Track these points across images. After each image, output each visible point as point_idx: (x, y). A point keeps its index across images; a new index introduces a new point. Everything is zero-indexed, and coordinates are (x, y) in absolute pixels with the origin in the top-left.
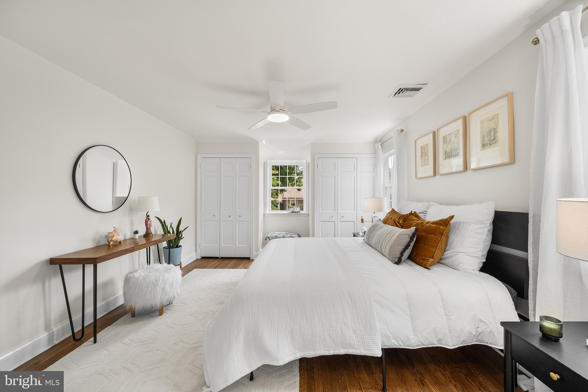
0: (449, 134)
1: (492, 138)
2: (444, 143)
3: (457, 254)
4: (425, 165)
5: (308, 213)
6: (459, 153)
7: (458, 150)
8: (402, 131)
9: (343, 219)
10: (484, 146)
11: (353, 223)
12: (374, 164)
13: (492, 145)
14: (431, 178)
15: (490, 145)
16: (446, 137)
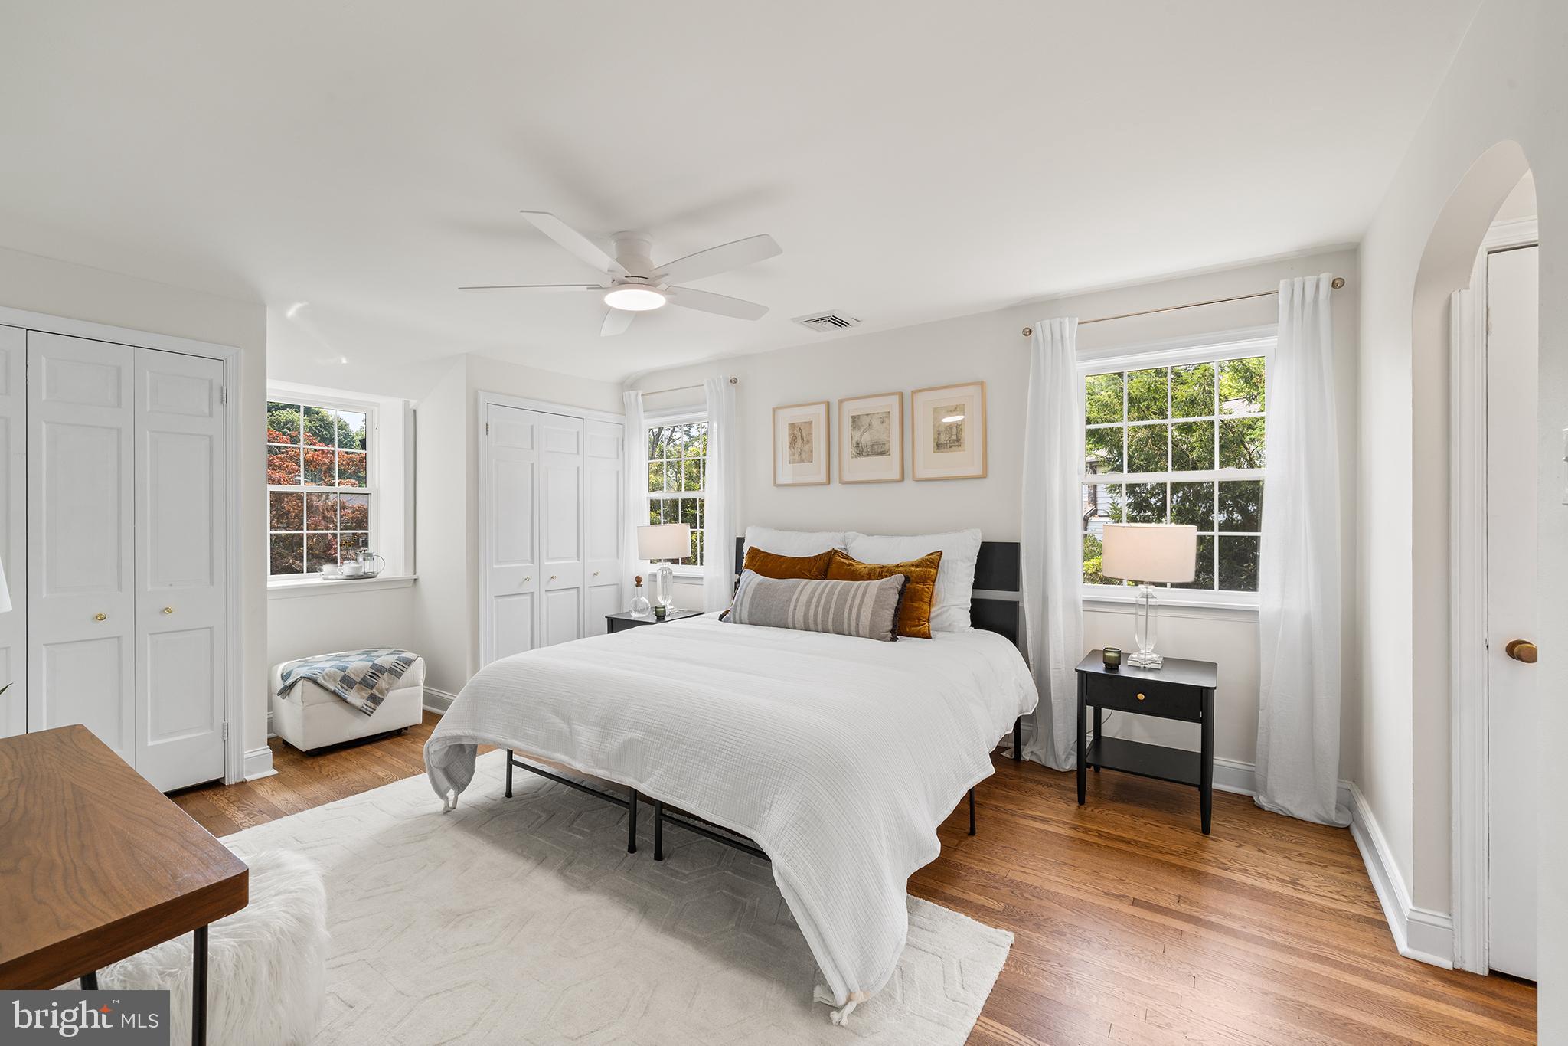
0: (867, 415)
1: (954, 437)
2: (854, 428)
3: (948, 610)
4: (802, 461)
5: (411, 576)
6: (889, 450)
7: (887, 445)
8: (734, 381)
9: (554, 585)
10: (939, 446)
11: (574, 592)
12: (618, 439)
13: (953, 448)
14: (820, 487)
15: (951, 447)
16: (859, 418)
